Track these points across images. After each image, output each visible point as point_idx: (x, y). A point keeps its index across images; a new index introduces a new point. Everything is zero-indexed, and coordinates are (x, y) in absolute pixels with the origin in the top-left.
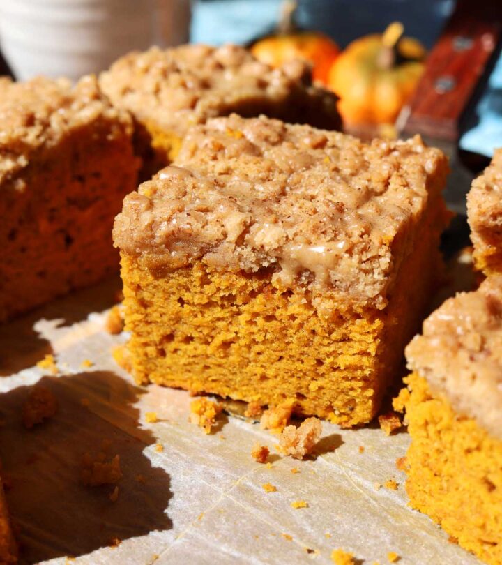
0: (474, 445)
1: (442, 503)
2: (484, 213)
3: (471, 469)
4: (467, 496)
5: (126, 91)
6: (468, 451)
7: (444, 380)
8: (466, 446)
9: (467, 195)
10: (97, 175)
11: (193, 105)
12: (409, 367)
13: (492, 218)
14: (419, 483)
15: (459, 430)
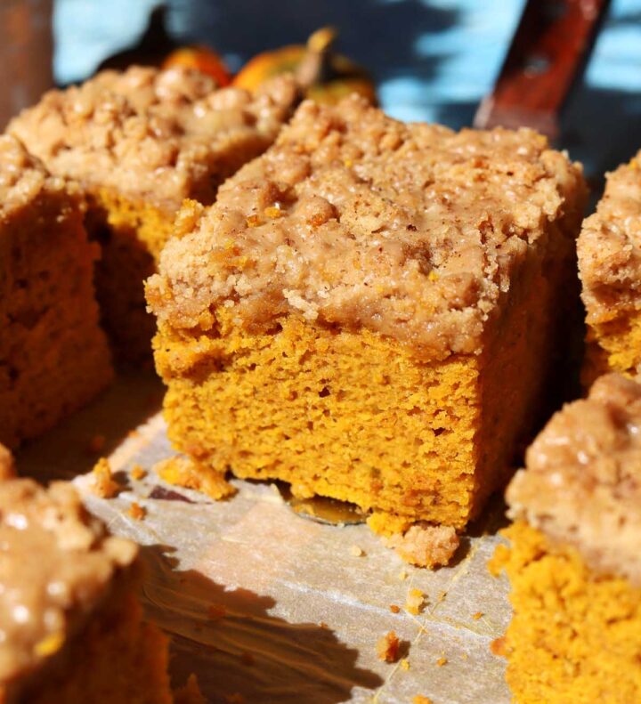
0: (622, 612)
1: (569, 695)
2: (602, 264)
3: (617, 645)
4: (610, 681)
5: (59, 148)
6: (612, 621)
7: (574, 529)
8: (609, 614)
9: (577, 240)
10: (44, 275)
11: (173, 162)
12: (510, 514)
13: (612, 271)
14: (531, 671)
15: (596, 595)
